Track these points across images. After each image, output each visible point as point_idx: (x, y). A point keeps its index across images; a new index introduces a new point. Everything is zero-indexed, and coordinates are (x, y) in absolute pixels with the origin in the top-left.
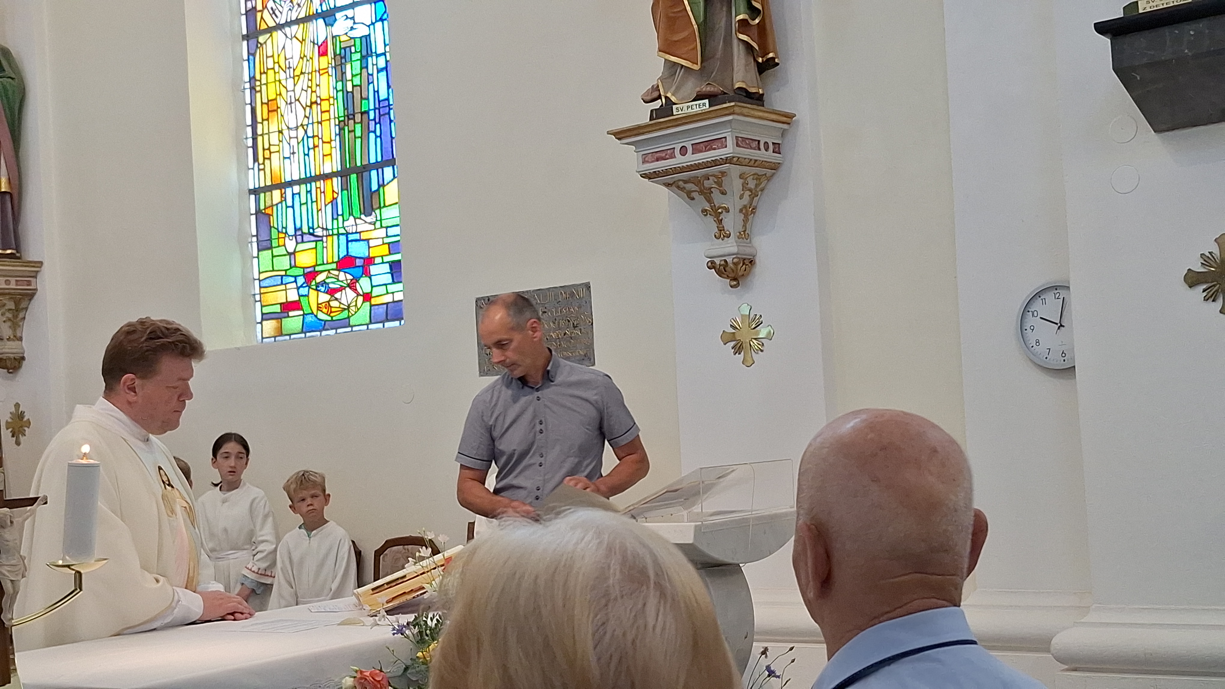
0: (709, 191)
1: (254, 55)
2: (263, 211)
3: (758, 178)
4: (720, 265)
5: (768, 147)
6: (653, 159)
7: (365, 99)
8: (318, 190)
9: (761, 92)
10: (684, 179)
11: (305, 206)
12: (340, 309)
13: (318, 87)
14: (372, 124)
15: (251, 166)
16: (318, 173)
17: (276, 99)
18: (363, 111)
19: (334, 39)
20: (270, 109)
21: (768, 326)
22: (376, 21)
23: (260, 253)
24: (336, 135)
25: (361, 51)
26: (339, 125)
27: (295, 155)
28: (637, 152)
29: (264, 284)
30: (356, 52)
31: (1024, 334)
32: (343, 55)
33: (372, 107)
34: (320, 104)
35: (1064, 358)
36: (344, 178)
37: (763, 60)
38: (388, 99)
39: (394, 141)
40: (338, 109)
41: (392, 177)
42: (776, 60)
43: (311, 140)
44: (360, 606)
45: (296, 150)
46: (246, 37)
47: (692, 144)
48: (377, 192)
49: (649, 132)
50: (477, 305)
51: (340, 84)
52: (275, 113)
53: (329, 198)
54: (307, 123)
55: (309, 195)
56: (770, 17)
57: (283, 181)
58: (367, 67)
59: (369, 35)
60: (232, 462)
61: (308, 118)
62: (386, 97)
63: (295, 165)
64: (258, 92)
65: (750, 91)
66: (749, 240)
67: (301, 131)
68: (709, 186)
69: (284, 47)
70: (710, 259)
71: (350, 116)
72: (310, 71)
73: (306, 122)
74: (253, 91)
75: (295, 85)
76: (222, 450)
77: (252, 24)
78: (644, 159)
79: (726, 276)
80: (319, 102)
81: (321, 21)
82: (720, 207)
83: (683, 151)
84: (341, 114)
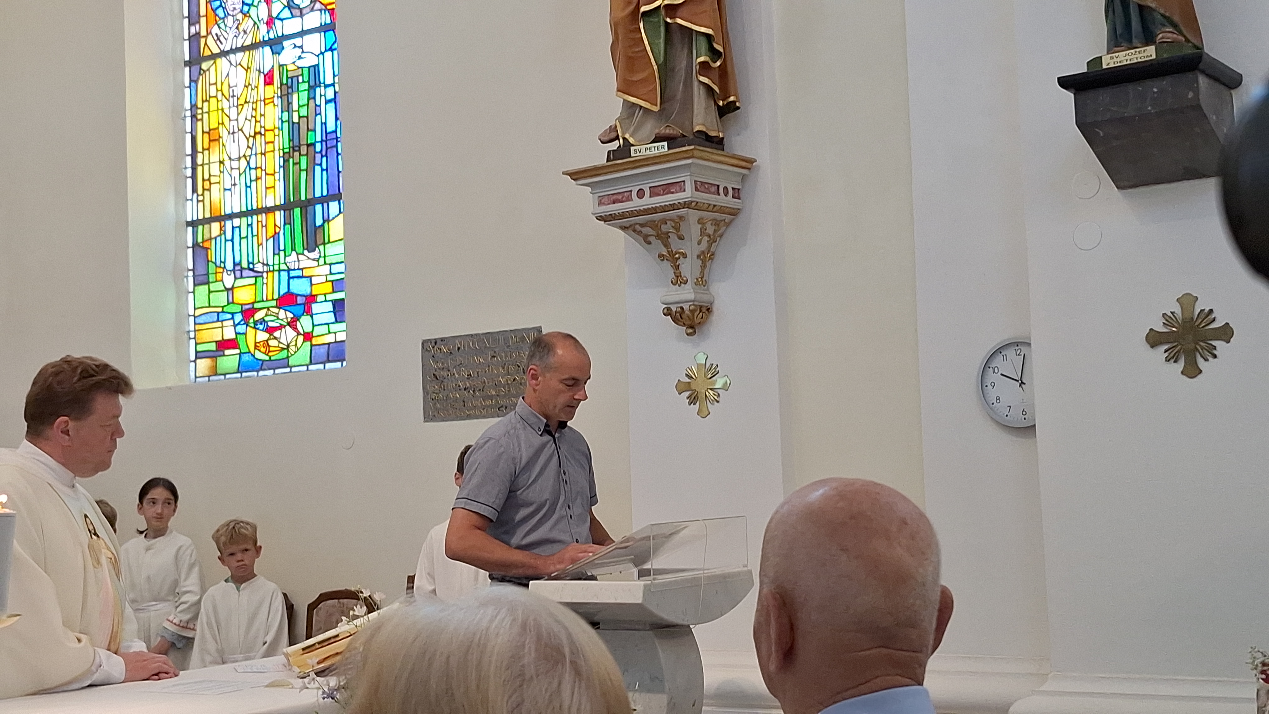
0: (667, 236)
1: (196, 82)
2: (201, 245)
3: (717, 223)
4: (676, 312)
5: (728, 193)
6: (609, 202)
7: (311, 130)
8: (260, 224)
9: (721, 136)
10: (641, 222)
11: (245, 240)
12: (278, 349)
13: (262, 117)
14: (318, 156)
15: (189, 196)
16: (260, 206)
17: (218, 128)
18: (309, 142)
19: (281, 68)
20: (211, 138)
21: (725, 376)
22: (326, 50)
23: (196, 288)
24: (280, 167)
25: (309, 82)
26: (283, 157)
27: (236, 186)
28: (592, 194)
29: (198, 321)
30: (303, 82)
31: (985, 392)
32: (290, 84)
33: (318, 139)
34: (264, 135)
35: (1024, 416)
36: (287, 212)
37: (723, 104)
38: (336, 132)
39: (341, 175)
40: (283, 141)
41: (338, 213)
42: (738, 104)
43: (253, 172)
44: (289, 665)
45: (237, 182)
46: (188, 64)
47: (650, 188)
48: (322, 227)
49: (606, 173)
50: (423, 347)
51: (285, 114)
52: (217, 142)
53: (271, 232)
54: (250, 154)
55: (250, 229)
56: (732, 59)
57: (223, 214)
58: (314, 98)
59: (318, 65)
60: (158, 508)
61: (251, 149)
62: (334, 129)
63: (236, 197)
64: (199, 120)
65: (710, 134)
66: (706, 287)
67: (243, 162)
68: (666, 230)
69: (228, 75)
70: (666, 306)
71: (295, 148)
72: (255, 101)
73: (248, 152)
74: (194, 119)
75: (238, 114)
76: (149, 496)
77: (195, 50)
78: (600, 200)
79: (682, 324)
80: (263, 132)
81: (267, 49)
82: (677, 253)
83: (640, 194)
84: (286, 145)
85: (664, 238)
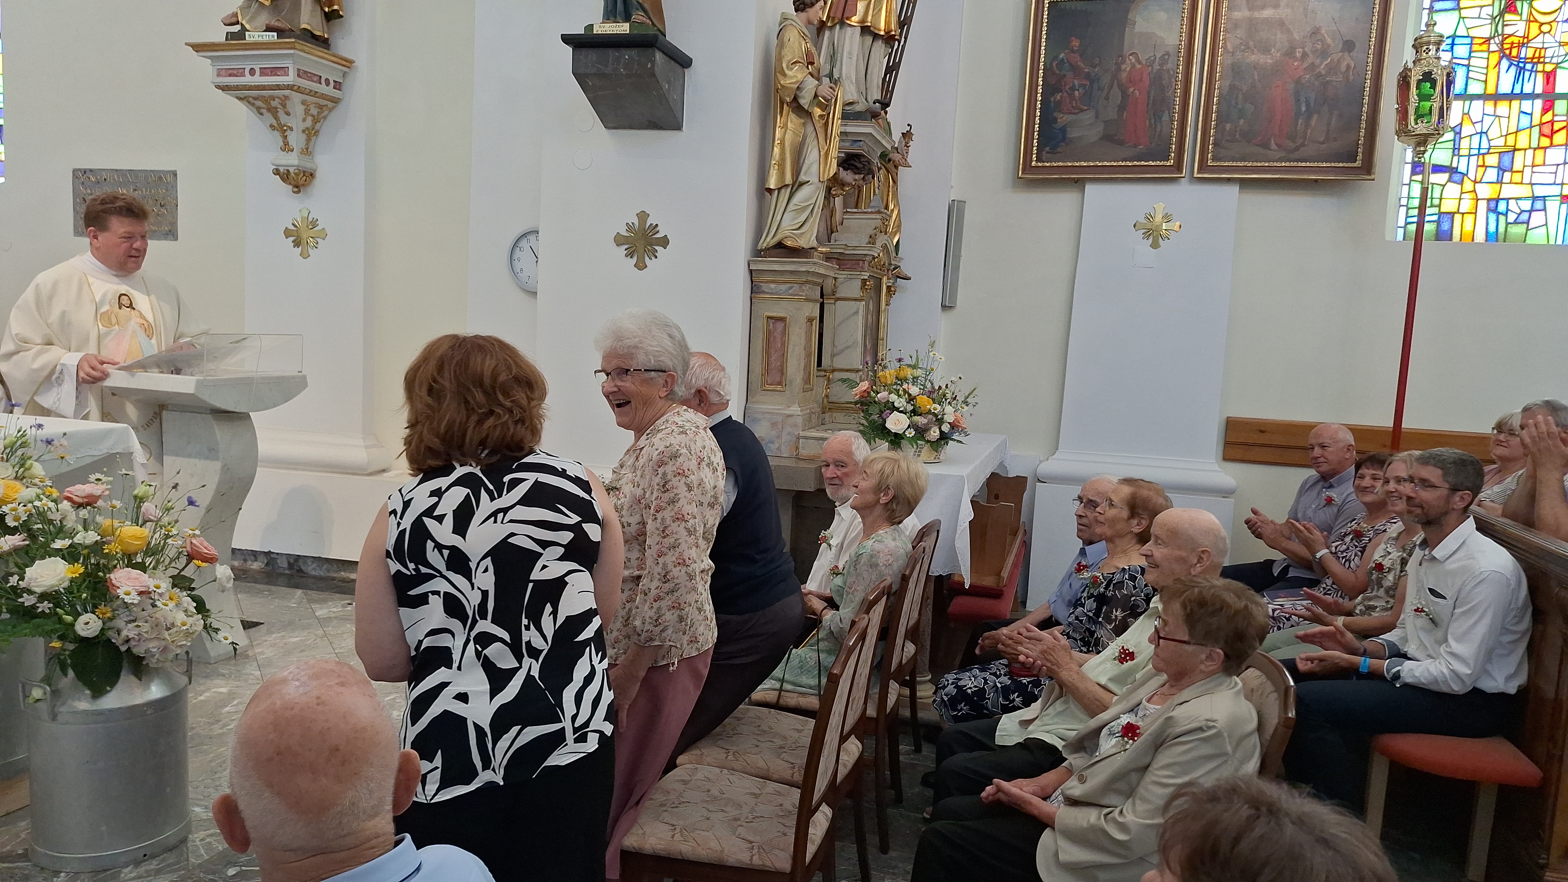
3: (319, 107)
4: (284, 173)
5: (329, 83)
6: (227, 75)
9: (326, 37)
10: (253, 96)
28: (213, 66)
31: (513, 264)
37: (329, 10)
42: (341, 13)
47: (260, 68)
49: (223, 50)
50: (74, 175)
65: (316, 34)
68: (275, 106)
70: (275, 167)
78: (218, 72)
79: (289, 184)
82: (285, 126)
83: (252, 72)
85: (273, 111)
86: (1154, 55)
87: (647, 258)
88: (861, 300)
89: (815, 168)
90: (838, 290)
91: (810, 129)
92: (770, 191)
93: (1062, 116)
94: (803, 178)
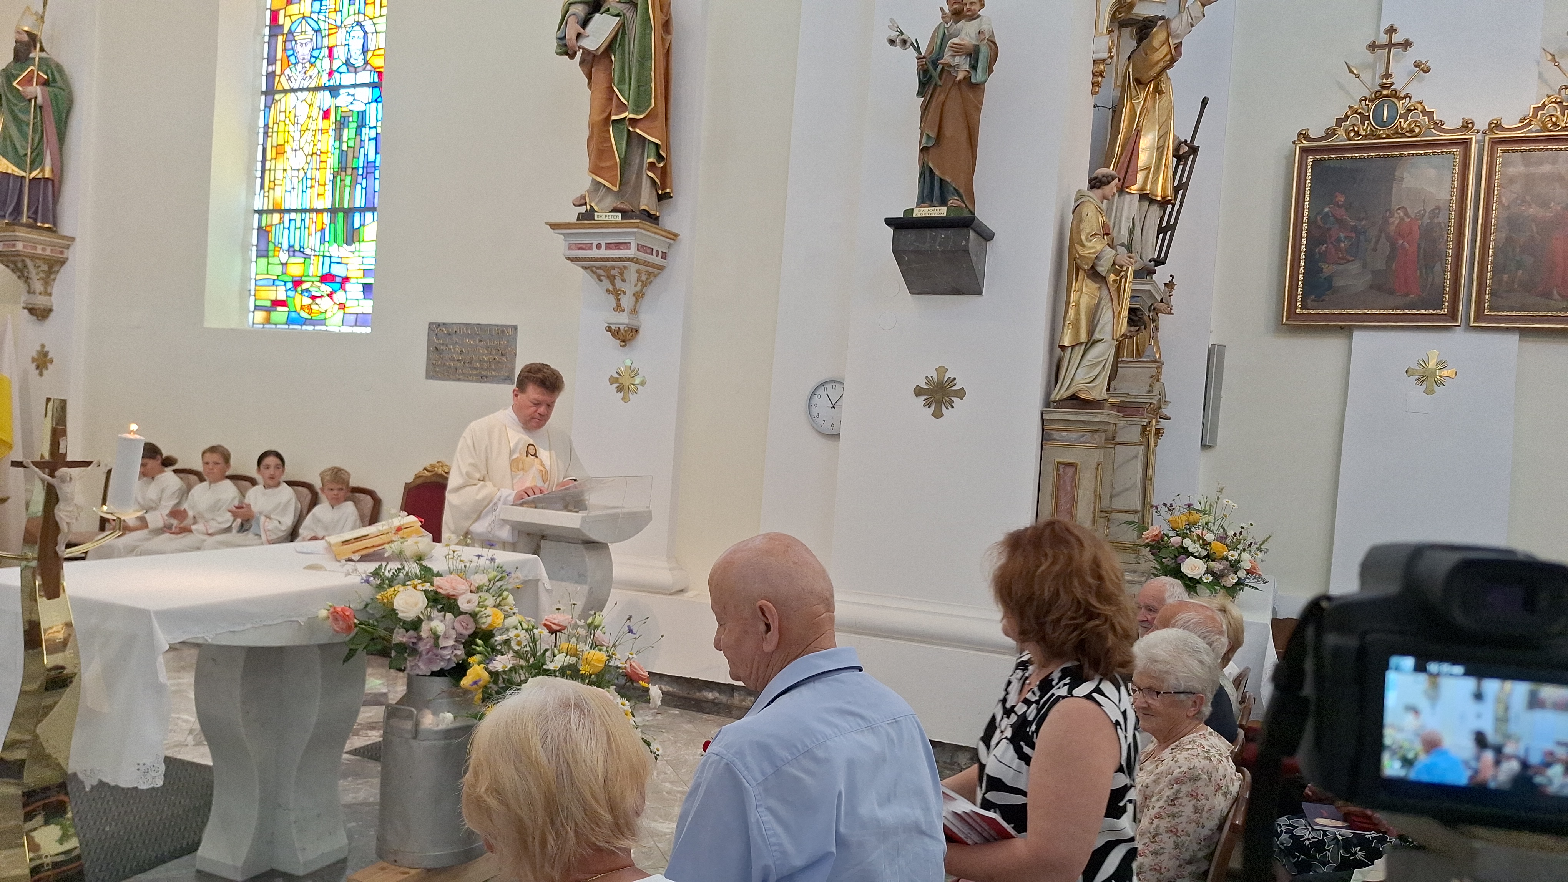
1: (270, 108)
2: (264, 229)
3: (649, 274)
4: (615, 329)
5: (658, 254)
6: (576, 248)
7: (356, 158)
8: (311, 220)
9: (658, 214)
10: (596, 266)
11: (299, 229)
12: (318, 312)
13: (319, 142)
14: (360, 178)
15: (257, 192)
16: (312, 207)
17: (283, 145)
18: (353, 166)
19: (337, 109)
20: (278, 152)
21: (643, 376)
22: (372, 101)
23: (258, 259)
24: (330, 181)
25: (357, 122)
26: (333, 174)
27: (295, 190)
28: (566, 241)
29: (259, 283)
30: (353, 121)
31: (811, 409)
32: (342, 122)
33: (361, 165)
34: (320, 155)
35: (833, 427)
37: (662, 192)
38: (375, 162)
39: (376, 193)
40: (333, 162)
41: (372, 221)
42: (672, 194)
45: (296, 187)
46: (264, 92)
47: (606, 243)
48: (359, 230)
49: (575, 229)
50: (429, 327)
51: (337, 143)
52: (282, 155)
53: (319, 227)
54: (307, 168)
55: (303, 223)
56: (671, 163)
57: (283, 208)
58: (360, 135)
59: (365, 110)
61: (309, 164)
62: (374, 160)
63: (294, 198)
64: (270, 137)
65: (650, 213)
66: (636, 316)
67: (302, 174)
68: (614, 274)
69: (295, 107)
70: (608, 325)
71: (342, 169)
72: (314, 129)
74: (266, 136)
75: (301, 137)
78: (571, 247)
79: (618, 338)
81: (327, 93)
82: (619, 290)
83: (599, 246)
84: (336, 166)
85: (612, 279)
86: (1424, 210)
87: (944, 408)
88: (1140, 445)
89: (1109, 328)
90: (1117, 435)
91: (1105, 292)
92: (1063, 347)
93: (1327, 265)
94: (1097, 336)
